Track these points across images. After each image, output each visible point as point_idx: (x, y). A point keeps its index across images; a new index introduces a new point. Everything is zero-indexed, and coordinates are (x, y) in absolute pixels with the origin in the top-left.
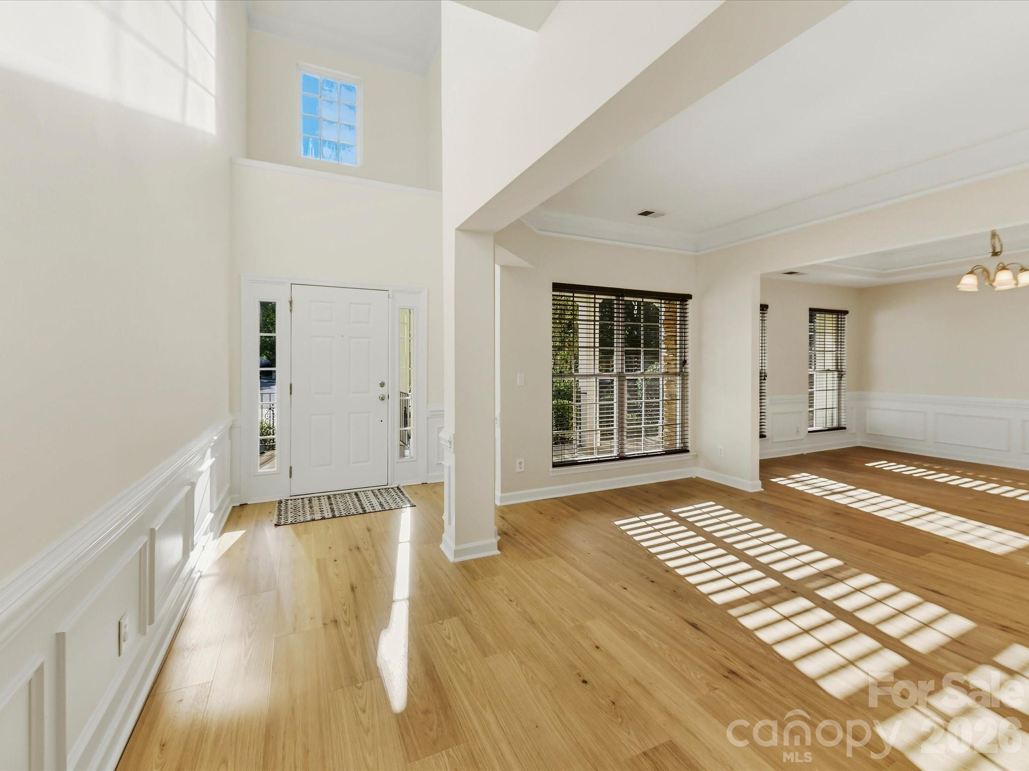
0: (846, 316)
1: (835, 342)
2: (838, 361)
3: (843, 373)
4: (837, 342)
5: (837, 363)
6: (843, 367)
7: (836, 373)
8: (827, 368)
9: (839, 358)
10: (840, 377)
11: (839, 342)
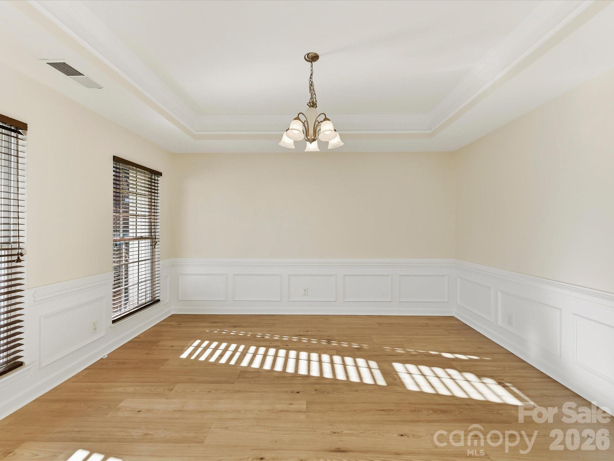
0: (159, 179)
1: (148, 205)
2: (152, 226)
3: (157, 240)
4: (150, 205)
5: (151, 229)
6: (157, 234)
7: (149, 241)
8: (139, 235)
9: (153, 224)
10: (154, 244)
11: (153, 206)
